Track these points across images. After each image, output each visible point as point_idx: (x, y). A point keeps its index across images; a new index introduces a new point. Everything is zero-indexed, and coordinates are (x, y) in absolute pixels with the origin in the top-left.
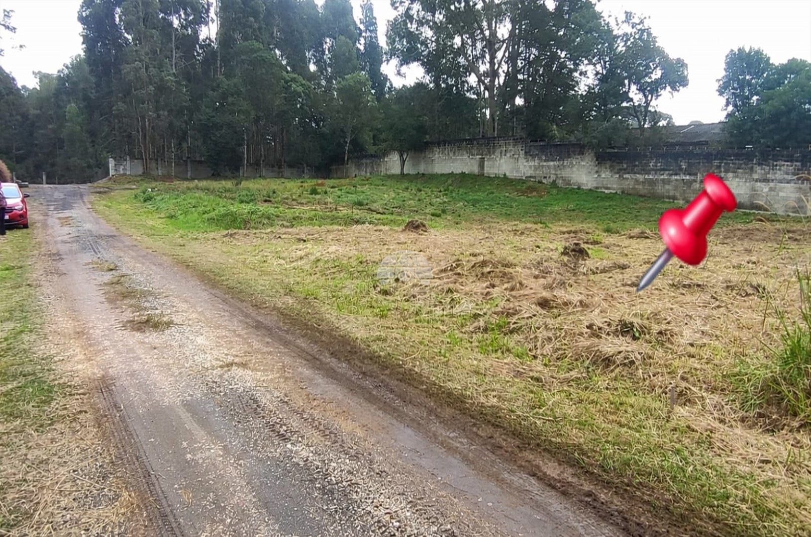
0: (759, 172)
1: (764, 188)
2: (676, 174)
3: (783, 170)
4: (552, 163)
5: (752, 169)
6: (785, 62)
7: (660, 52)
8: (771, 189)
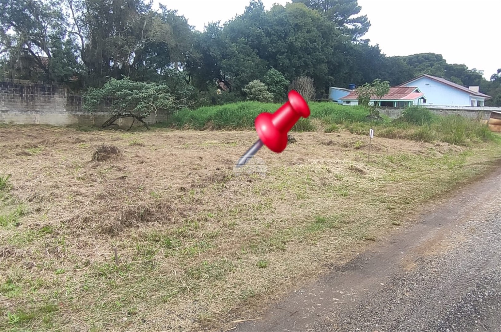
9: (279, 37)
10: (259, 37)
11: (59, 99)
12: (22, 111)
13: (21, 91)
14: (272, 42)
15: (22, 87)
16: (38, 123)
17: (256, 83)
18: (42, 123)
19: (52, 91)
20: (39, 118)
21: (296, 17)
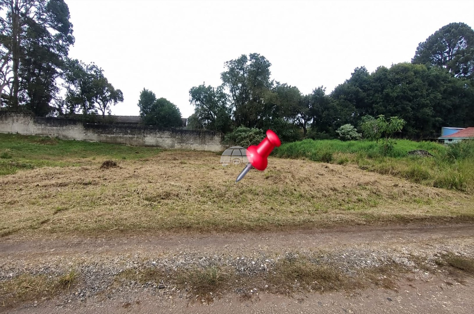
0: (158, 135)
1: (160, 140)
2: (126, 134)
3: (167, 134)
4: (55, 128)
5: (156, 133)
6: (160, 98)
7: (110, 86)
8: (163, 140)
9: (376, 91)
10: (357, 93)
11: (217, 138)
12: (199, 144)
13: (199, 135)
14: (368, 95)
15: (200, 133)
16: (206, 150)
17: (348, 127)
18: (208, 150)
19: (214, 134)
20: (206, 148)
21: (397, 73)
